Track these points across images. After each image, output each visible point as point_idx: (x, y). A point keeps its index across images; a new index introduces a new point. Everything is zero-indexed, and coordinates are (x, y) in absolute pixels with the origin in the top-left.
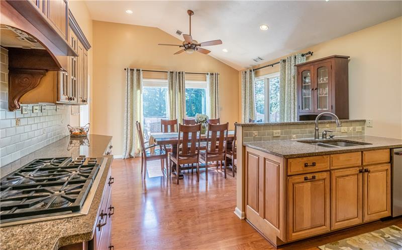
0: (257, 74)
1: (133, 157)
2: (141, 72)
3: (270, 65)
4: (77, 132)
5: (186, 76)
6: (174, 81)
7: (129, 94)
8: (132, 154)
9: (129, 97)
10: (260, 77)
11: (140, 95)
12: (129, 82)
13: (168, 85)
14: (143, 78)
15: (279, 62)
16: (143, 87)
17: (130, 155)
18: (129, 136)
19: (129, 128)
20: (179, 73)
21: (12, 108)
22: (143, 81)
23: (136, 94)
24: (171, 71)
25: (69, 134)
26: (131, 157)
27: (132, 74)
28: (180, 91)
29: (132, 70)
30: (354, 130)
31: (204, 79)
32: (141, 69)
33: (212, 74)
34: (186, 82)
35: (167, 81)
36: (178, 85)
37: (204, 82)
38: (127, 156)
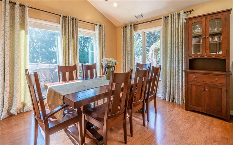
0: (135, 29)
1: (14, 115)
2: (27, 9)
3: (149, 21)
5: (79, 23)
6: (67, 26)
7: (8, 33)
8: (13, 111)
9: (8, 37)
10: (138, 31)
11: (25, 37)
12: (8, 18)
13: (61, 29)
14: (30, 17)
15: (162, 18)
16: (30, 28)
17: (8, 113)
18: (7, 89)
19: (7, 78)
20: (73, 19)
22: (29, 20)
23: (19, 35)
24: (65, 15)
26: (10, 116)
28: (73, 37)
29: (12, 3)
31: (93, 29)
32: (27, 5)
33: (100, 26)
36: (71, 30)
37: (93, 32)
38: (4, 115)
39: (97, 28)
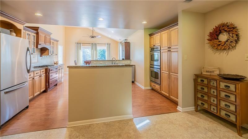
2: (81, 44)
4: (56, 62)
5: (97, 45)
6: (93, 47)
11: (81, 52)
14: (82, 46)
16: (82, 49)
20: (95, 44)
21: (41, 56)
23: (79, 52)
24: (92, 43)
25: (53, 63)
27: (78, 45)
29: (78, 43)
30: (127, 62)
33: (108, 44)
34: (97, 47)
35: (90, 47)
37: (105, 47)
39: (106, 45)
